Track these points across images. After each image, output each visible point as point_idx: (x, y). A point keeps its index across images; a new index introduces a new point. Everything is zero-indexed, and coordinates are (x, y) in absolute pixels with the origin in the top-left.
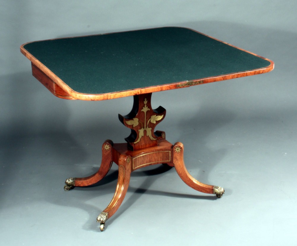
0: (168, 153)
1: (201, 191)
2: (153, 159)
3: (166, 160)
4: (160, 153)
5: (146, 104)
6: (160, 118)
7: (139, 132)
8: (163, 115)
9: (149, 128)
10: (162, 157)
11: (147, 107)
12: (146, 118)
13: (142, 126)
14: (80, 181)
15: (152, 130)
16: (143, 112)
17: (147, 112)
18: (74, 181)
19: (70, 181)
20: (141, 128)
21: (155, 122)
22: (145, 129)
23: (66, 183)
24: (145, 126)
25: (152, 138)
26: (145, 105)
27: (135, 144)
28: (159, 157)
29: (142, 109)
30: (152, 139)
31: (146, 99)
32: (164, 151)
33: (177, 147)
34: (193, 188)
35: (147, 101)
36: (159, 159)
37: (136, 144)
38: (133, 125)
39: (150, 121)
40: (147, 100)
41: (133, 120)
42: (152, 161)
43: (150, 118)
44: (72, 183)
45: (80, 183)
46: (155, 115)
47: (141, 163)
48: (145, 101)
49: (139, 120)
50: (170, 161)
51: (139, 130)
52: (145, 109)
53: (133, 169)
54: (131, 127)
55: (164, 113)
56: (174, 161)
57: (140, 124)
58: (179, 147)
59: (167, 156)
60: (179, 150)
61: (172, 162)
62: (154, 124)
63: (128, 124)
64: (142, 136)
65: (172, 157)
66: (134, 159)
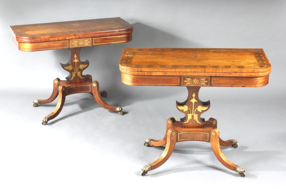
0: (206, 135)
1: (228, 167)
2: (196, 136)
3: (205, 140)
4: (201, 133)
6: (205, 108)
8: (207, 107)
9: (196, 114)
10: (202, 137)
11: (195, 99)
12: (194, 107)
13: (191, 112)
14: (153, 142)
15: (199, 116)
16: (192, 103)
17: (195, 103)
18: (150, 141)
19: (147, 141)
20: (189, 113)
21: (201, 111)
22: (193, 114)
23: (145, 141)
25: (198, 122)
27: (184, 123)
29: (191, 100)
31: (194, 94)
32: (204, 133)
33: (213, 132)
34: (222, 164)
36: (200, 137)
38: (183, 110)
39: (197, 109)
41: (184, 106)
42: (195, 138)
43: (197, 107)
44: (148, 142)
45: (153, 144)
46: (201, 106)
47: (185, 138)
49: (188, 107)
50: (208, 140)
51: (188, 115)
52: (193, 101)
53: (179, 140)
54: (182, 111)
55: (208, 105)
56: (211, 141)
57: (189, 110)
58: (215, 132)
59: (206, 137)
60: (214, 134)
61: (209, 141)
62: (200, 112)
63: (179, 109)
64: (190, 119)
65: (209, 138)
66: (179, 134)
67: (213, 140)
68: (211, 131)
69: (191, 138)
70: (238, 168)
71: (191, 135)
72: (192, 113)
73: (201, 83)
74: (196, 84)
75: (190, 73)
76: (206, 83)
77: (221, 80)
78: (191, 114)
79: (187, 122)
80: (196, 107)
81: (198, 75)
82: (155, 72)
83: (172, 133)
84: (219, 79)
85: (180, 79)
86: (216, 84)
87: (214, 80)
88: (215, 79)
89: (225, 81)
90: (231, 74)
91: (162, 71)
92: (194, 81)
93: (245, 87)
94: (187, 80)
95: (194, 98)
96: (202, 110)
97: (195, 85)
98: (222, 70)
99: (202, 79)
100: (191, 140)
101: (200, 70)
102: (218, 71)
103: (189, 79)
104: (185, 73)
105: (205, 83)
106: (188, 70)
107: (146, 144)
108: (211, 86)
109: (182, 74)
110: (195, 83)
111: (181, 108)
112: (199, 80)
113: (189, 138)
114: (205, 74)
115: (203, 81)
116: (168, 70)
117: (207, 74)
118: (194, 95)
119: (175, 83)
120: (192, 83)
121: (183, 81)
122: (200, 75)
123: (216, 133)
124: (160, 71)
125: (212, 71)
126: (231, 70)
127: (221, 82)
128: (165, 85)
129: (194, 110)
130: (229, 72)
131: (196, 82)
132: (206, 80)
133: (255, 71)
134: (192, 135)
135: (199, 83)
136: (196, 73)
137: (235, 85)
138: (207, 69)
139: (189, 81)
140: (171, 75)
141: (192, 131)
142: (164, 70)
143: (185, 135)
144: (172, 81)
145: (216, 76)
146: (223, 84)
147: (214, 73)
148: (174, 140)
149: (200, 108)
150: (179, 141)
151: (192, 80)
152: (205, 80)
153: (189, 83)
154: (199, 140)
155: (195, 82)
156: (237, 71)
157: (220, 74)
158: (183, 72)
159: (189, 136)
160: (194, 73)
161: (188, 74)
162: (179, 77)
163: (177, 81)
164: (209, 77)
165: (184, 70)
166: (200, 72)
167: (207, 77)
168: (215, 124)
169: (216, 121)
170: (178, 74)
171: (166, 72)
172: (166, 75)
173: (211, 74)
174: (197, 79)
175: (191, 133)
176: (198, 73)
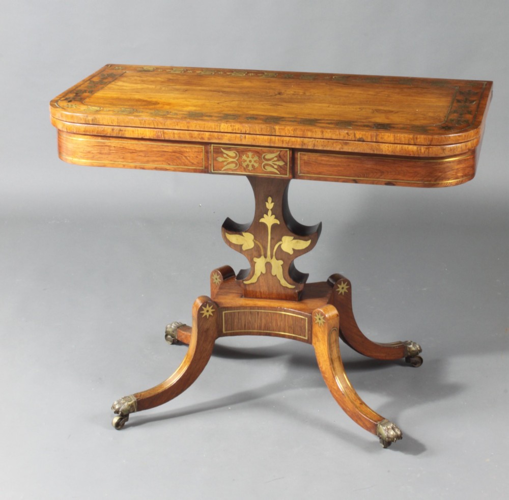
0: (303, 322)
2: (274, 324)
3: (300, 335)
4: (288, 316)
5: (271, 210)
6: (303, 244)
7: (255, 263)
8: (309, 242)
9: (277, 259)
10: (292, 327)
11: (274, 216)
12: (272, 239)
13: (262, 253)
14: (183, 332)
15: (286, 266)
16: (264, 226)
17: (274, 226)
20: (259, 256)
21: (291, 252)
22: (268, 259)
24: (269, 253)
25: (284, 283)
26: (268, 210)
27: (245, 285)
28: (287, 324)
29: (263, 217)
30: (284, 285)
31: (270, 199)
33: (318, 315)
35: (273, 204)
36: (287, 328)
37: (249, 285)
38: (241, 246)
39: (280, 246)
40: (272, 202)
41: (242, 235)
43: (281, 240)
44: (175, 330)
45: (183, 337)
46: (292, 238)
47: (245, 325)
48: (267, 202)
49: (255, 238)
50: (306, 338)
51: (255, 260)
52: (269, 220)
53: (224, 332)
54: (239, 248)
55: (313, 236)
56: (314, 340)
57: (256, 248)
58: (322, 314)
59: (301, 327)
60: (322, 320)
61: (310, 342)
62: (289, 254)
63: (231, 241)
64: (261, 273)
65: (310, 332)
66: (225, 314)
67: (320, 339)
68: (315, 313)
69: (260, 329)
70: (381, 426)
71: (261, 320)
72: (265, 257)
73: (266, 167)
74: (250, 168)
75: (229, 135)
76: (280, 167)
77: (322, 162)
78: (263, 257)
79: (254, 280)
80: (277, 238)
81: (254, 144)
82: (134, 129)
83: (201, 309)
84: (317, 158)
85: (207, 152)
86: (309, 173)
87: (302, 161)
88: (305, 159)
89: (333, 162)
90: (346, 144)
91: (153, 127)
92: (245, 161)
93: (394, 185)
94: (225, 155)
95: (270, 213)
96: (294, 250)
97: (249, 171)
98: (322, 132)
99: (269, 156)
100: (260, 334)
101: (258, 127)
102: (309, 134)
103: (232, 153)
104: (216, 134)
105: (276, 167)
106: (224, 126)
107: (169, 337)
109: (206, 137)
110: (248, 166)
111: (234, 238)
112: (260, 157)
113: (256, 326)
114: (271, 139)
115: (270, 162)
116: (169, 123)
117: (277, 141)
118: (270, 205)
119: (193, 165)
120: (241, 165)
121: (215, 159)
122: (257, 144)
123: (325, 318)
124: (147, 126)
125: (292, 133)
126: (348, 134)
128: (166, 170)
129: (272, 248)
130: (341, 137)
131: (250, 164)
132: (280, 158)
133: (418, 140)
134: (263, 321)
135: (260, 165)
136: (247, 136)
137: (364, 177)
138: (277, 127)
139: (231, 160)
141: (264, 308)
142: (158, 125)
143: (243, 317)
145: (305, 147)
147: (299, 139)
148: (208, 329)
149: (289, 244)
150: (226, 335)
151: (240, 157)
152: (276, 159)
153: (232, 166)
154: (284, 336)
155: (248, 162)
156: (365, 138)
157: (316, 143)
158: (209, 133)
159: (255, 321)
160: (242, 135)
161: (225, 137)
162: (203, 147)
163: (198, 156)
164: (288, 152)
165: (213, 127)
166: (258, 133)
167: (281, 151)
168: (345, 292)
169: (347, 285)
170: (195, 138)
171: (162, 130)
172: (163, 139)
173: (289, 142)
174: (252, 154)
175: (260, 313)
176: (253, 136)
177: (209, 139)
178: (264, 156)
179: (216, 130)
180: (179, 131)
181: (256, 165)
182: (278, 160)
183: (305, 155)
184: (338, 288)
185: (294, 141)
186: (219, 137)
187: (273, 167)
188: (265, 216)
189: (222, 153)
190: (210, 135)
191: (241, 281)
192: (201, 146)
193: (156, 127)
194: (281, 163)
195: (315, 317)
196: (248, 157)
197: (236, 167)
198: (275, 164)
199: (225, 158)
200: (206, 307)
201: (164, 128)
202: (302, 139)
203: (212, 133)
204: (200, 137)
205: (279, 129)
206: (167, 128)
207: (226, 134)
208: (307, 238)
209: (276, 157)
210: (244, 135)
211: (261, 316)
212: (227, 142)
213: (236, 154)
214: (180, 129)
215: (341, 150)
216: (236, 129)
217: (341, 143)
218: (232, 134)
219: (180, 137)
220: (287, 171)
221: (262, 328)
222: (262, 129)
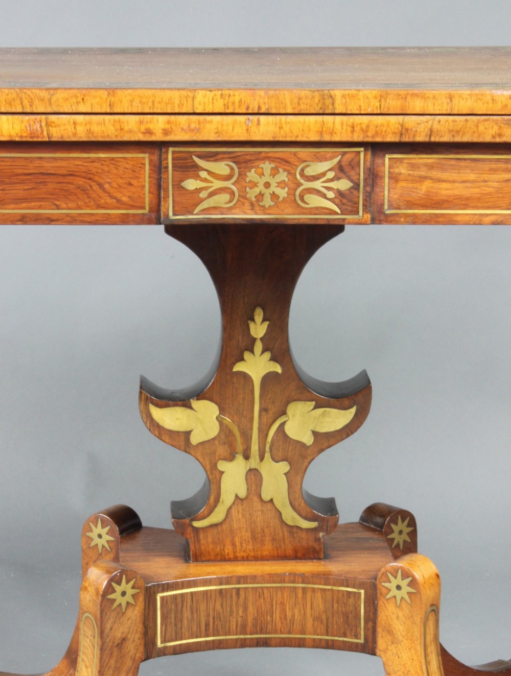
0: (351, 600)
2: (277, 615)
3: (345, 635)
4: (313, 590)
5: (261, 339)
6: (338, 419)
7: (222, 473)
8: (353, 410)
9: (276, 460)
10: (324, 617)
11: (268, 355)
12: (263, 410)
13: (240, 447)
15: (294, 477)
16: (245, 378)
17: (269, 379)
20: (231, 458)
21: (308, 440)
22: (254, 462)
24: (255, 448)
25: (291, 516)
26: (254, 340)
27: (197, 530)
28: (308, 611)
29: (242, 359)
30: (290, 523)
31: (259, 315)
32: (335, 588)
33: (394, 576)
35: (267, 323)
36: (310, 622)
37: (205, 529)
38: (188, 434)
39: (282, 426)
40: (264, 320)
41: (190, 407)
42: (269, 627)
43: (284, 413)
46: (312, 404)
47: (207, 625)
48: (253, 320)
49: (222, 410)
50: (362, 641)
51: (222, 466)
52: (256, 365)
53: (159, 644)
54: (181, 440)
55: (360, 398)
56: (381, 643)
57: (225, 435)
58: (406, 574)
59: (346, 615)
60: (406, 589)
61: (369, 648)
62: (303, 445)
63: (161, 423)
64: (237, 496)
65: (370, 624)
66: (162, 598)
67: (399, 636)
68: (384, 574)
69: (244, 631)
71: (246, 609)
72: (247, 457)
73: (307, 197)
74: (267, 202)
75: (218, 118)
76: (340, 194)
77: (445, 175)
78: (240, 458)
79: (217, 516)
80: (275, 408)
81: (280, 137)
83: (109, 589)
84: (431, 167)
85: (159, 169)
86: (411, 205)
87: (394, 178)
88: (403, 170)
89: (472, 177)
91: (20, 110)
92: (254, 185)
94: (203, 174)
95: (258, 347)
96: (315, 433)
97: (264, 209)
99: (313, 169)
100: (243, 644)
103: (222, 168)
104: (183, 119)
105: (331, 195)
106: (204, 99)
108: (374, 221)
110: (261, 195)
111: (169, 418)
112: (291, 174)
113: (233, 625)
114: (323, 124)
115: (318, 185)
116: (60, 99)
117: (338, 126)
118: (259, 329)
119: (120, 204)
120: (243, 196)
121: (178, 186)
122: (289, 139)
123: (413, 583)
127: (445, 190)
128: (50, 220)
129: (263, 434)
131: (267, 192)
132: (341, 170)
134: (251, 609)
135: (292, 193)
136: (262, 118)
138: (338, 93)
139: (217, 184)
140: (82, 135)
141: (253, 578)
142: (31, 105)
143: (203, 607)
144: (101, 186)
145: (406, 139)
146: (465, 202)
148: (124, 640)
149: (302, 420)
150: (163, 652)
151: (242, 175)
152: (330, 175)
153: (222, 200)
154: (301, 644)
155: (261, 188)
157: (436, 126)
158: (167, 117)
159: (231, 611)
160: (251, 117)
161: (208, 126)
162: (145, 157)
163: (134, 182)
164: (362, 155)
165: (177, 101)
166: (289, 111)
167: (344, 154)
168: (405, 542)
169: (409, 525)
170: (130, 131)
171: (43, 117)
172: (47, 139)
173: (368, 126)
174: (273, 165)
175: (242, 593)
176: (278, 117)
177: (166, 132)
178: (302, 170)
179: (184, 111)
180: (88, 117)
181: (282, 193)
182: (336, 178)
183: (401, 160)
184: (393, 531)
185: (382, 125)
186: (193, 126)
187: (324, 196)
188: (247, 355)
189: (197, 168)
190: (169, 122)
191: (187, 521)
192: (141, 155)
193: (28, 110)
194: (344, 185)
195: (387, 585)
196: (262, 174)
197: (230, 202)
198: (328, 189)
199: (205, 180)
200: (119, 583)
201: (49, 110)
202: (401, 117)
203: (173, 117)
204: (143, 128)
205: (343, 96)
206: (56, 109)
207: (208, 118)
208: (346, 402)
209: (330, 170)
210: (255, 118)
211: (246, 598)
212: (213, 138)
213: (232, 169)
214: (89, 111)
215: (498, 140)
216: (234, 103)
217: (496, 122)
218: (225, 117)
219: (89, 132)
220: (358, 203)
221: (249, 629)
222: (300, 99)
